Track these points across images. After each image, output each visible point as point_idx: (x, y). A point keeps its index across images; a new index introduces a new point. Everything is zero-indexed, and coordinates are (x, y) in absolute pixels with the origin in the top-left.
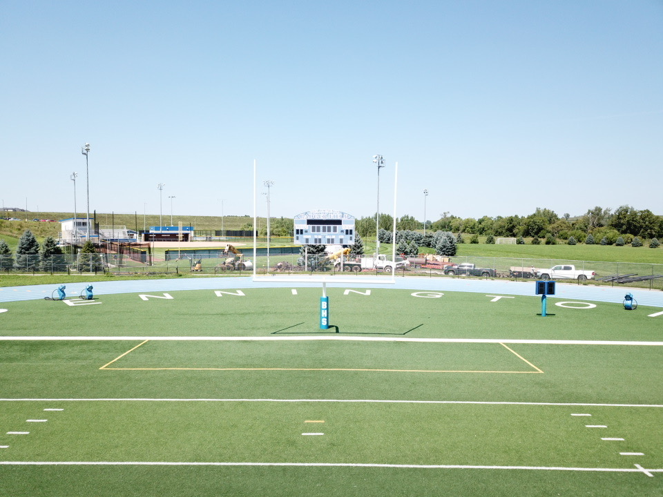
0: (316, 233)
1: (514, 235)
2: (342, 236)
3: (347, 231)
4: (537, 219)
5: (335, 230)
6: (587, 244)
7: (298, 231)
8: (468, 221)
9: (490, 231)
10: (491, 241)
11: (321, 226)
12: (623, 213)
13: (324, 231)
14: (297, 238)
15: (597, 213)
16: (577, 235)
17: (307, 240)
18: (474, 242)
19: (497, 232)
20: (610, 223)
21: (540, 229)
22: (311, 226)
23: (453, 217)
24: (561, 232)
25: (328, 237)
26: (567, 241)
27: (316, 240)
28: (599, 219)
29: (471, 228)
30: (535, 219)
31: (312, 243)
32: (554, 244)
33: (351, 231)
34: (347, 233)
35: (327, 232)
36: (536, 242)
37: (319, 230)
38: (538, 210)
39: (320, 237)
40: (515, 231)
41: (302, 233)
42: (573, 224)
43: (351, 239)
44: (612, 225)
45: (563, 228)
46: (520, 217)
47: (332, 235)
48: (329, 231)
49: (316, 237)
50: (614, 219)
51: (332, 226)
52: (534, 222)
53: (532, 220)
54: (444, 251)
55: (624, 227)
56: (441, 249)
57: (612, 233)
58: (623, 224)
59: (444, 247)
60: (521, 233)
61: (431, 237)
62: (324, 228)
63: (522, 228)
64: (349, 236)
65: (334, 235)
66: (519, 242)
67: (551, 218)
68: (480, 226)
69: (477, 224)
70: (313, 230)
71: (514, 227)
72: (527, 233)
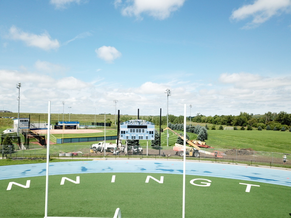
0: (132, 133)
1: (231, 125)
2: (148, 135)
3: (150, 132)
4: (242, 118)
5: (143, 131)
6: (267, 130)
7: (122, 132)
8: (209, 117)
9: (219, 123)
10: (221, 128)
11: (136, 129)
12: (282, 115)
13: (137, 132)
14: (122, 136)
15: (269, 115)
16: (261, 125)
17: (127, 137)
18: (213, 129)
19: (223, 123)
20: (276, 119)
21: (244, 122)
22: (130, 129)
23: (202, 116)
24: (254, 124)
25: (139, 135)
26: (257, 128)
27: (132, 137)
28: (270, 117)
29: (210, 121)
30: (241, 117)
31: (130, 139)
32: (251, 130)
33: (152, 132)
34: (150, 133)
35: (139, 133)
36: (243, 129)
37: (134, 132)
38: (241, 113)
39: (135, 135)
40: (232, 123)
41: (124, 133)
42: (258, 120)
43: (152, 136)
44: (276, 120)
45: (254, 122)
46: (233, 116)
47: (141, 134)
48: (140, 132)
49: (132, 135)
50: (278, 117)
51: (142, 129)
52: (241, 119)
53: (240, 118)
54: (202, 137)
55: (283, 121)
56: (200, 136)
57: (279, 125)
58: (282, 120)
59: (202, 135)
60: (234, 124)
61: (194, 128)
62: (137, 130)
63: (235, 122)
64: (151, 135)
65: (142, 134)
66: (235, 129)
67: (248, 117)
68: (215, 120)
69: (213, 119)
70: (131, 131)
71: (231, 121)
72: (237, 124)
